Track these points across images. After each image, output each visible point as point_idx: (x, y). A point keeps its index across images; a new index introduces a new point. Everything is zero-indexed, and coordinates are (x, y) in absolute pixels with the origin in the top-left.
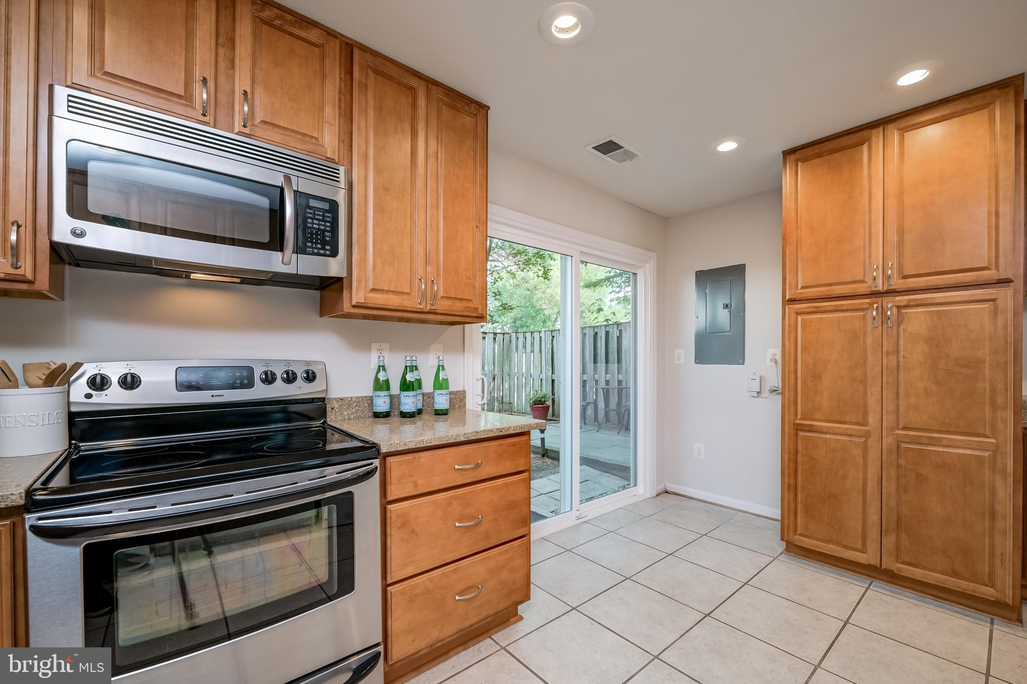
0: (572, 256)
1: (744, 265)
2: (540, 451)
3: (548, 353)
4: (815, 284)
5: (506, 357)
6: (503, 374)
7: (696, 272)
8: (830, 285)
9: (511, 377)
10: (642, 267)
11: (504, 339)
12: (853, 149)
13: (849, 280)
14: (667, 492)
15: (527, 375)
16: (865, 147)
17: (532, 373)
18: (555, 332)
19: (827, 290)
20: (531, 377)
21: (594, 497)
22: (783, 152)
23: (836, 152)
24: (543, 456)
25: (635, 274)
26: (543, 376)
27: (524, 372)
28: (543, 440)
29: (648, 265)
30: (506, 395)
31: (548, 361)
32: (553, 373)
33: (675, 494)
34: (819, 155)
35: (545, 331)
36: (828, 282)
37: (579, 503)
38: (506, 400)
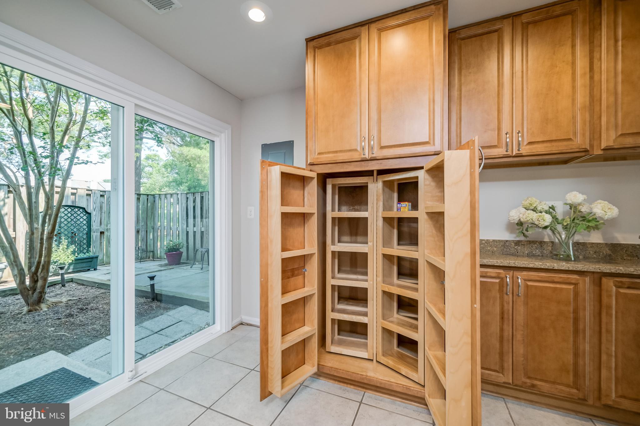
0: (123, 107)
1: (293, 141)
2: (150, 295)
3: (183, 212)
4: (327, 151)
5: (149, 214)
6: (147, 228)
7: (262, 145)
8: (336, 152)
9: (154, 230)
10: (218, 136)
11: (148, 199)
12: (351, 41)
13: (348, 148)
14: (242, 324)
15: (167, 228)
16: (357, 41)
17: (172, 226)
18: (189, 194)
19: (334, 156)
20: (171, 229)
21: (176, 340)
22: (306, 39)
23: (339, 43)
24: (153, 299)
25: (213, 141)
26: (180, 229)
27: (165, 226)
28: (152, 286)
29: (223, 135)
30: (150, 245)
31: (183, 217)
32: (187, 226)
33: (248, 325)
34: (329, 44)
35: (181, 193)
36: (335, 150)
37: (134, 362)
38: (150, 248)
